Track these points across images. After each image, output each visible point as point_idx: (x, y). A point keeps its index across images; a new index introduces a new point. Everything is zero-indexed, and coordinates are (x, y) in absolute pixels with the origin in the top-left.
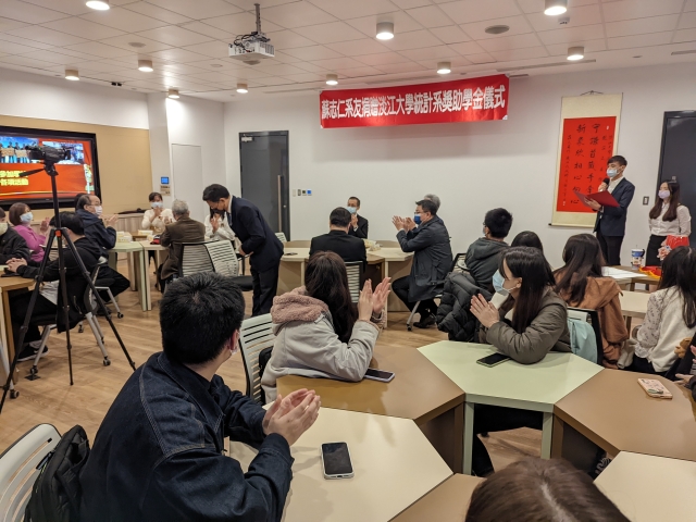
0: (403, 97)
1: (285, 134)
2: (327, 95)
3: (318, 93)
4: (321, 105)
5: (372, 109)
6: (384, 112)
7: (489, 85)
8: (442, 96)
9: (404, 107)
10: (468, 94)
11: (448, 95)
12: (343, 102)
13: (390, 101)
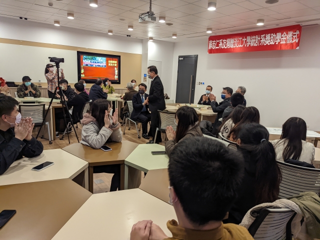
0: (246, 38)
1: (196, 57)
2: (212, 38)
3: (208, 37)
4: (209, 43)
5: (231, 44)
7: (291, 30)
8: (265, 37)
9: (246, 43)
10: (279, 35)
11: (268, 37)
12: (218, 41)
13: (240, 40)
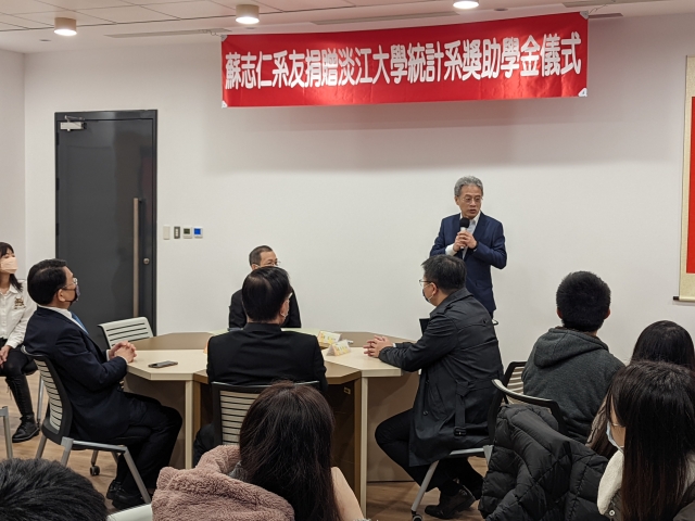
0: (387, 50)
1: (152, 117)
2: (236, 44)
3: (218, 39)
4: (225, 62)
5: (326, 72)
6: (348, 78)
7: (551, 31)
8: (461, 51)
9: (389, 71)
10: (511, 47)
11: (472, 48)
12: (268, 57)
13: (362, 58)
